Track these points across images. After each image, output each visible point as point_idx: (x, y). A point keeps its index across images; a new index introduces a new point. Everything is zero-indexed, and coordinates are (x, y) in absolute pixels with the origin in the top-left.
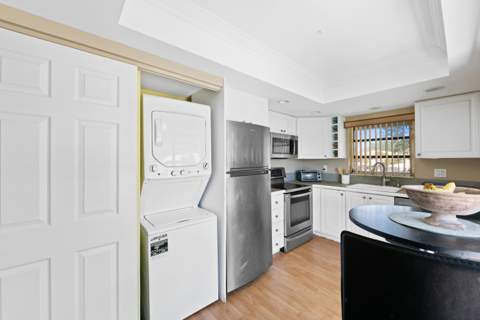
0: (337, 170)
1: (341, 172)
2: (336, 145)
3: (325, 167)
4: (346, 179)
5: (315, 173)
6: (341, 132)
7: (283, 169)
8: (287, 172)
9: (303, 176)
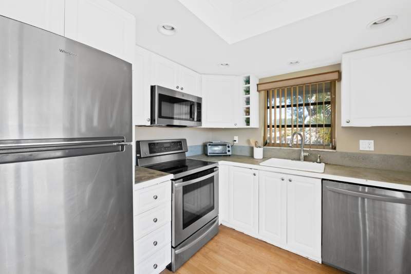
0: (249, 141)
1: (253, 145)
2: (248, 112)
3: (236, 138)
4: (258, 153)
5: (224, 145)
6: (254, 96)
7: (185, 140)
8: (189, 144)
9: (210, 150)
